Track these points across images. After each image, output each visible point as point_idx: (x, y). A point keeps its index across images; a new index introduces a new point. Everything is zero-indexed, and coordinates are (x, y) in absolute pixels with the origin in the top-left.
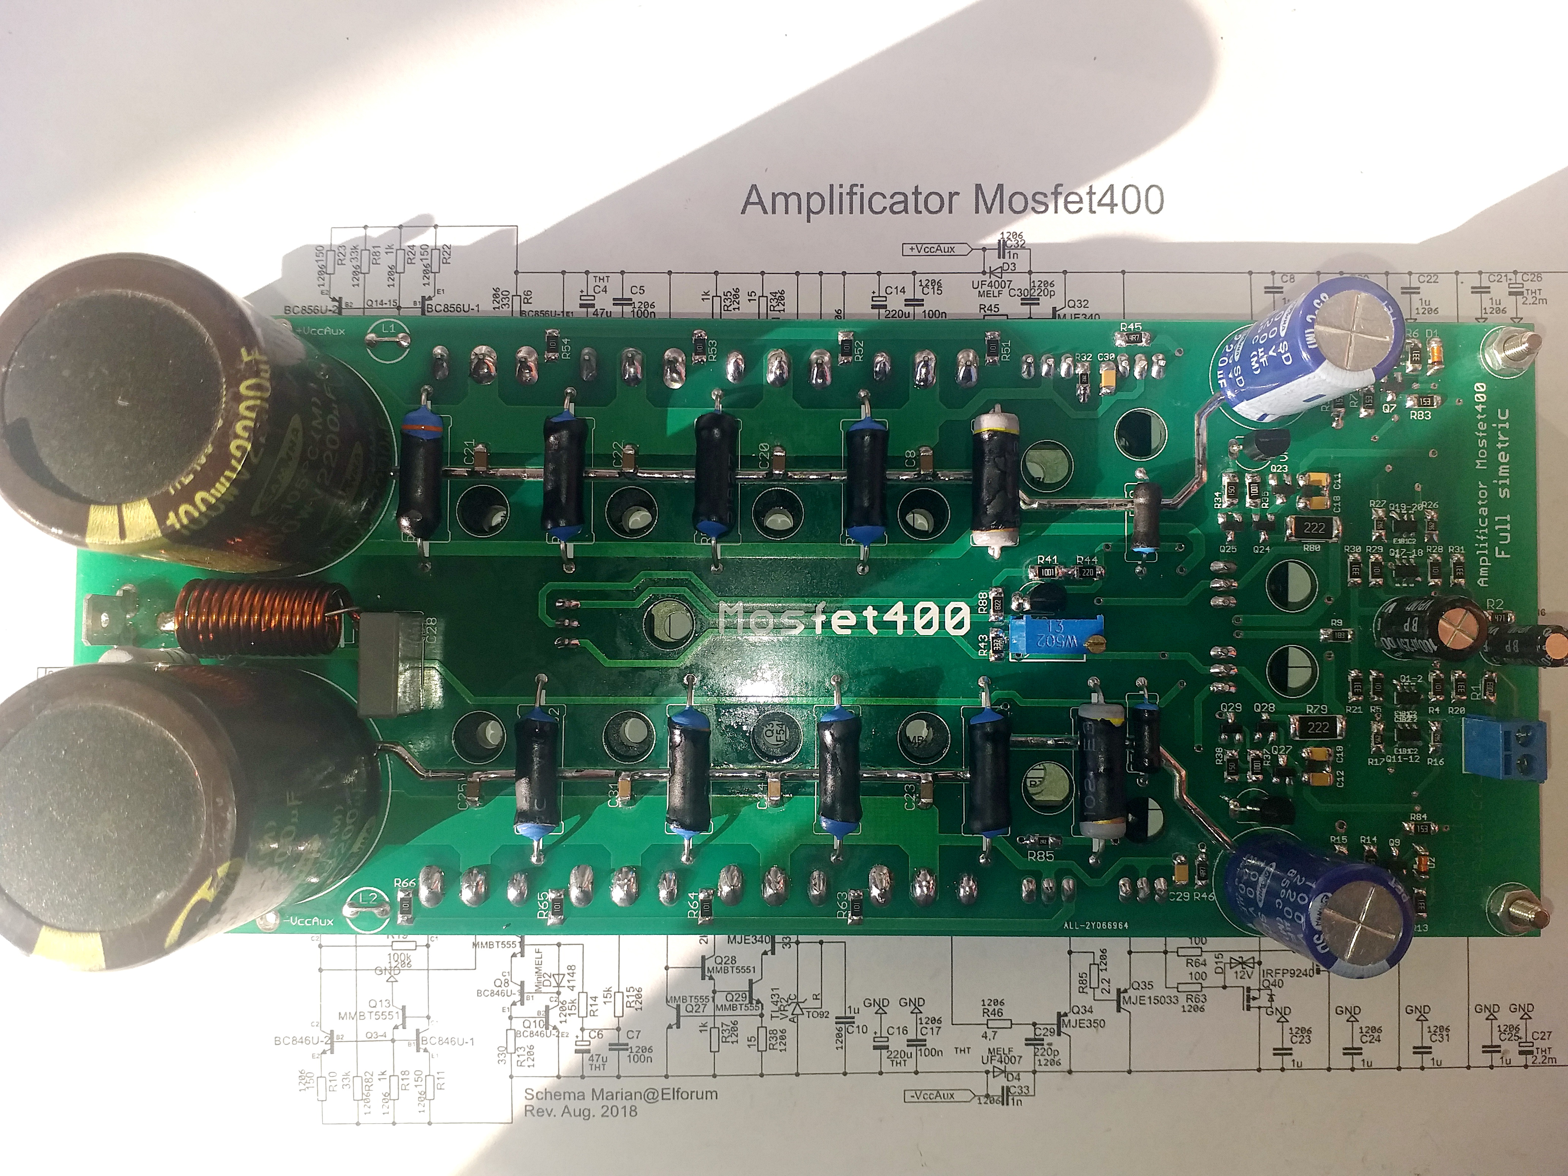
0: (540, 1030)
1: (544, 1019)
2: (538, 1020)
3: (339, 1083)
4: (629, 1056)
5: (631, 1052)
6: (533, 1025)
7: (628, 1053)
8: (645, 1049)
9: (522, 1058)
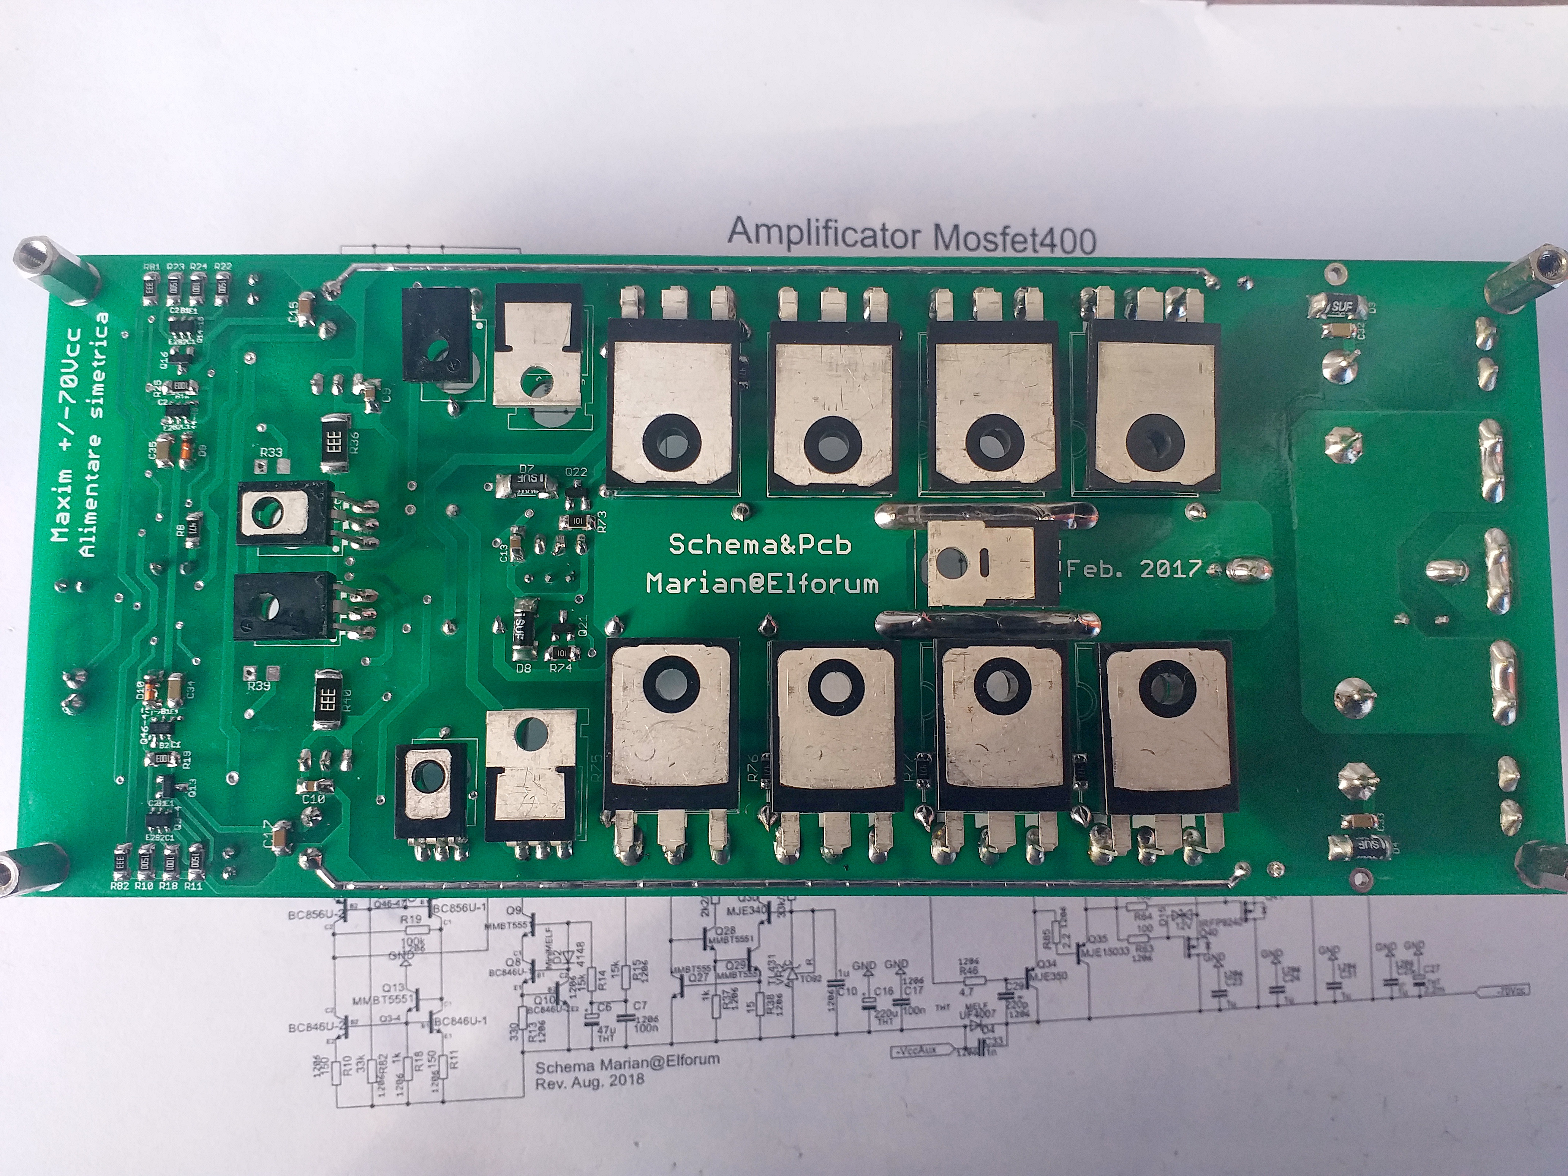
0: (550, 1005)
1: (555, 995)
2: (548, 996)
3: (354, 1067)
4: (636, 1026)
5: (639, 1022)
6: (544, 1002)
7: (634, 1023)
8: (650, 1019)
9: (533, 1034)
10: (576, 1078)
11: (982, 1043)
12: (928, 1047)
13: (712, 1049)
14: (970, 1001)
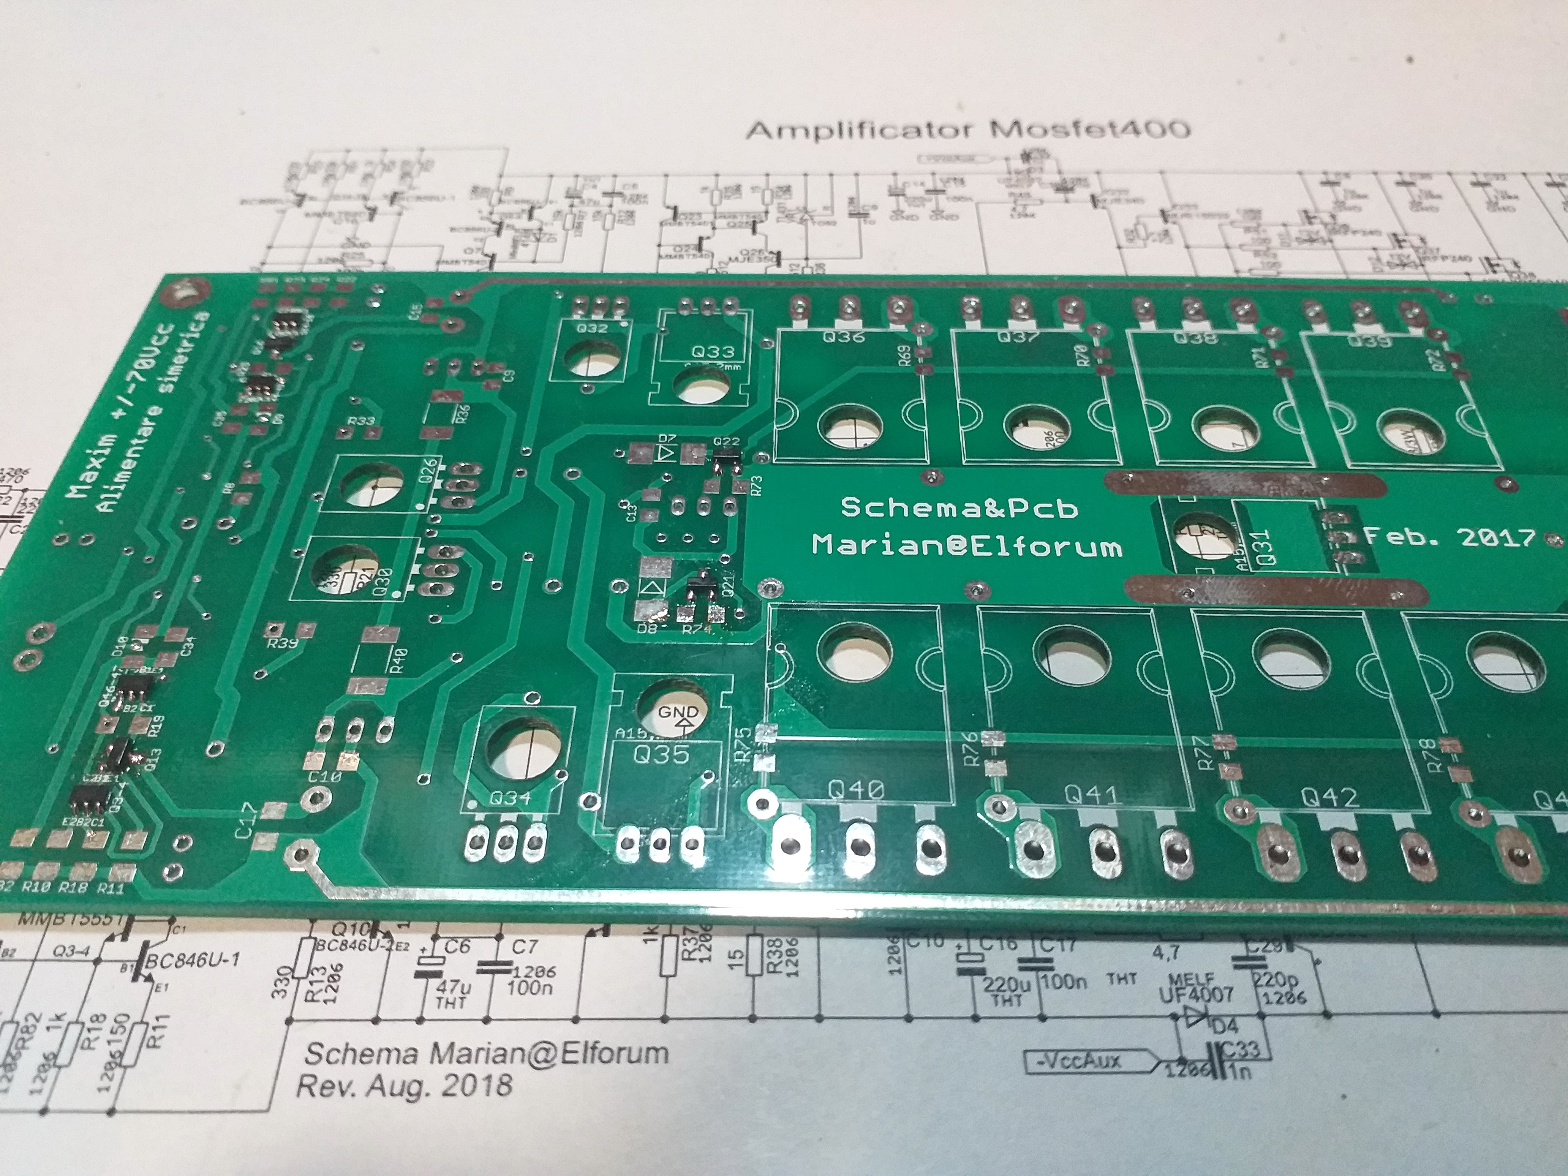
4: (512, 984)
5: (517, 976)
7: (509, 978)
8: (541, 971)
10: (379, 1077)
11: (1216, 1051)
12: (1104, 1055)
13: (657, 1035)
14: (1178, 968)
